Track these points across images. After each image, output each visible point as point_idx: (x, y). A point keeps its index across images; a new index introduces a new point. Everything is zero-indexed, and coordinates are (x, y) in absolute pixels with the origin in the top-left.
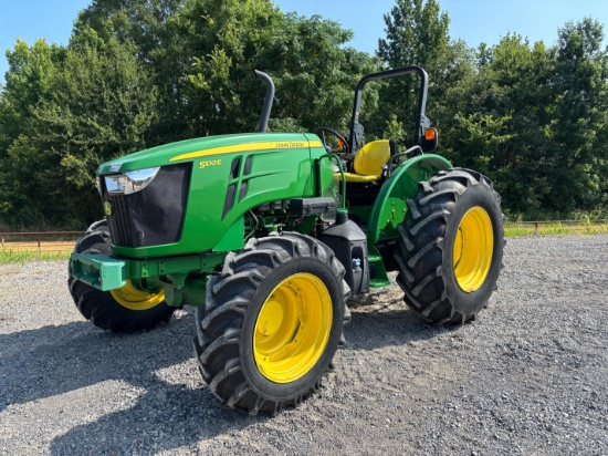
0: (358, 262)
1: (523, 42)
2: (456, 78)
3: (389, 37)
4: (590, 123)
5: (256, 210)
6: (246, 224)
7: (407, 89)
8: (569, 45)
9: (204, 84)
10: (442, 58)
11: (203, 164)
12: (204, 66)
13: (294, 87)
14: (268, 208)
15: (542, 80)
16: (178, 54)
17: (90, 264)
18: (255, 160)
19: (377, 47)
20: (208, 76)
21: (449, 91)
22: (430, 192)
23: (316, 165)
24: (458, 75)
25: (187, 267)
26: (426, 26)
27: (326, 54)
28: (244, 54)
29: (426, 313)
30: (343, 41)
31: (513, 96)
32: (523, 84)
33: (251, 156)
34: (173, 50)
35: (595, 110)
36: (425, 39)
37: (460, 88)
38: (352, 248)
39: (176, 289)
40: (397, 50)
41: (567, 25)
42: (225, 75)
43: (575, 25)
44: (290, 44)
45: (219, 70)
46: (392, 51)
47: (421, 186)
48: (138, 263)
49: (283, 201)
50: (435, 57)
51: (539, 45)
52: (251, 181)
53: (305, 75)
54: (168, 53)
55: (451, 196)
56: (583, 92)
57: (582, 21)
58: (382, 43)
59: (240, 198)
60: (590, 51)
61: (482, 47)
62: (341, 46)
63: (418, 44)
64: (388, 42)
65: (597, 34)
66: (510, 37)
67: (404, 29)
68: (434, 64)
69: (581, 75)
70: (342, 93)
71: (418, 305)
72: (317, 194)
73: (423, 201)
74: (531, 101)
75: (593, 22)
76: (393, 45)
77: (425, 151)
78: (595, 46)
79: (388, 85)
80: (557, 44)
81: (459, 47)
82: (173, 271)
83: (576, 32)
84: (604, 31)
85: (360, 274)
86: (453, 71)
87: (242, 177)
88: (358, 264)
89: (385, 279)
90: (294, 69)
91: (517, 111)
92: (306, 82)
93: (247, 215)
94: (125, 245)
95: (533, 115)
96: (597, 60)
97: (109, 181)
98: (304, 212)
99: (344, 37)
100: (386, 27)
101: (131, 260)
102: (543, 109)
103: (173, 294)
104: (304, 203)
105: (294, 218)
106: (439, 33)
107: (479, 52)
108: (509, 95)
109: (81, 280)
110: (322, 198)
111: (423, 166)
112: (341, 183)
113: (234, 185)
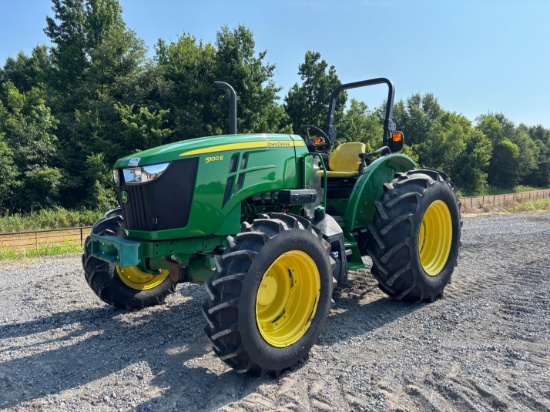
1: (197, 43)
5: (249, 200)
6: (243, 212)
11: (209, 159)
14: (260, 198)
17: (109, 244)
18: (250, 156)
23: (300, 163)
33: (246, 156)
48: (151, 245)
49: (273, 192)
52: (247, 174)
59: (237, 190)
61: (161, 43)
65: (250, 41)
66: (186, 36)
69: (236, 77)
72: (301, 185)
75: (246, 29)
82: (179, 252)
83: (233, 38)
87: (239, 171)
88: (337, 256)
89: (361, 263)
93: (243, 204)
94: (138, 229)
97: (127, 173)
98: (291, 201)
101: (144, 242)
103: (178, 272)
104: (292, 194)
105: (282, 207)
109: (100, 258)
110: (306, 190)
111: (390, 164)
112: (323, 179)
113: (233, 178)
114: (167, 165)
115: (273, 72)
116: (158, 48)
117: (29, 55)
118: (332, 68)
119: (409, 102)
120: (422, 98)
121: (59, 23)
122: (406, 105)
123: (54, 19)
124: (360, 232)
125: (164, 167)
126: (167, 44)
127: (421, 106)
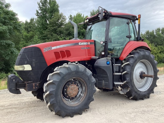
116: (70, 17)
117: (29, 21)
119: (156, 31)
120: (161, 29)
121: (40, 12)
122: (155, 32)
123: (38, 10)
126: (73, 16)
127: (161, 32)
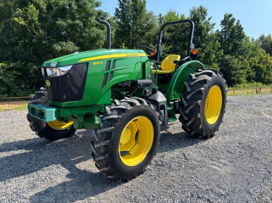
0: (162, 111)
1: (176, 15)
2: (150, 28)
3: (120, 7)
4: (202, 50)
5: (116, 85)
6: (112, 92)
7: (129, 32)
8: (194, 17)
9: (22, 23)
10: (143, 19)
11: (95, 63)
12: (24, 13)
13: (72, 26)
14: (122, 84)
15: (184, 31)
16: (11, 7)
17: (39, 109)
18: (117, 62)
19: (115, 12)
20: (25, 19)
21: (147, 34)
22: (195, 80)
23: (144, 65)
24: (150, 27)
25: (85, 112)
26: (136, 4)
27: (88, 12)
28: (46, 9)
29: (192, 133)
30: (97, 6)
31: (173, 37)
32: (177, 32)
33: (115, 61)
34: (8, 4)
35: (204, 44)
36: (136, 10)
37: (152, 32)
38: (160, 105)
39: (79, 122)
40: (124, 14)
41: (194, 8)
42: (36, 19)
43: (197, 8)
44: (70, 5)
45: (32, 16)
46: (121, 14)
47: (191, 77)
48: (62, 110)
49: (128, 81)
50: (140, 18)
51: (183, 16)
52: (115, 72)
53: (77, 22)
54: (5, 6)
55: (205, 81)
56: (199, 37)
57: (199, 7)
58: (117, 10)
59: (109, 80)
60: (202, 20)
61: (160, 15)
62: (96, 9)
63: (133, 12)
64: (120, 10)
65: (205, 13)
66: (171, 11)
67: (127, 4)
68: (140, 21)
69: (199, 30)
70: (95, 31)
71: (189, 130)
72: (144, 78)
73: (192, 84)
74: (180, 40)
75: (203, 7)
76: (122, 11)
77: (193, 60)
78: (204, 18)
79: (120, 29)
80: (189, 16)
81: (150, 14)
82: (78, 113)
83: (197, 11)
84: (207, 12)
85: (163, 117)
86: (148, 25)
87: (111, 70)
88: (163, 112)
89: (175, 118)
90: (73, 19)
91: (175, 43)
92: (78, 25)
93: (113, 87)
94: (56, 101)
95: (181, 46)
96: (205, 24)
97: (48, 70)
98: (138, 86)
99: (97, 5)
100: (119, 3)
101: (58, 108)
102: (184, 44)
103: (77, 123)
104: (138, 82)
105: (134, 89)
106: (142, 8)
107: (159, 17)
108: (171, 37)
109: (35, 117)
110: (146, 80)
111: (191, 66)
112: (155, 74)
113: (107, 74)
114: (71, 66)
115: (214, 26)
118: (238, 21)
124: (174, 102)
125: (69, 68)
